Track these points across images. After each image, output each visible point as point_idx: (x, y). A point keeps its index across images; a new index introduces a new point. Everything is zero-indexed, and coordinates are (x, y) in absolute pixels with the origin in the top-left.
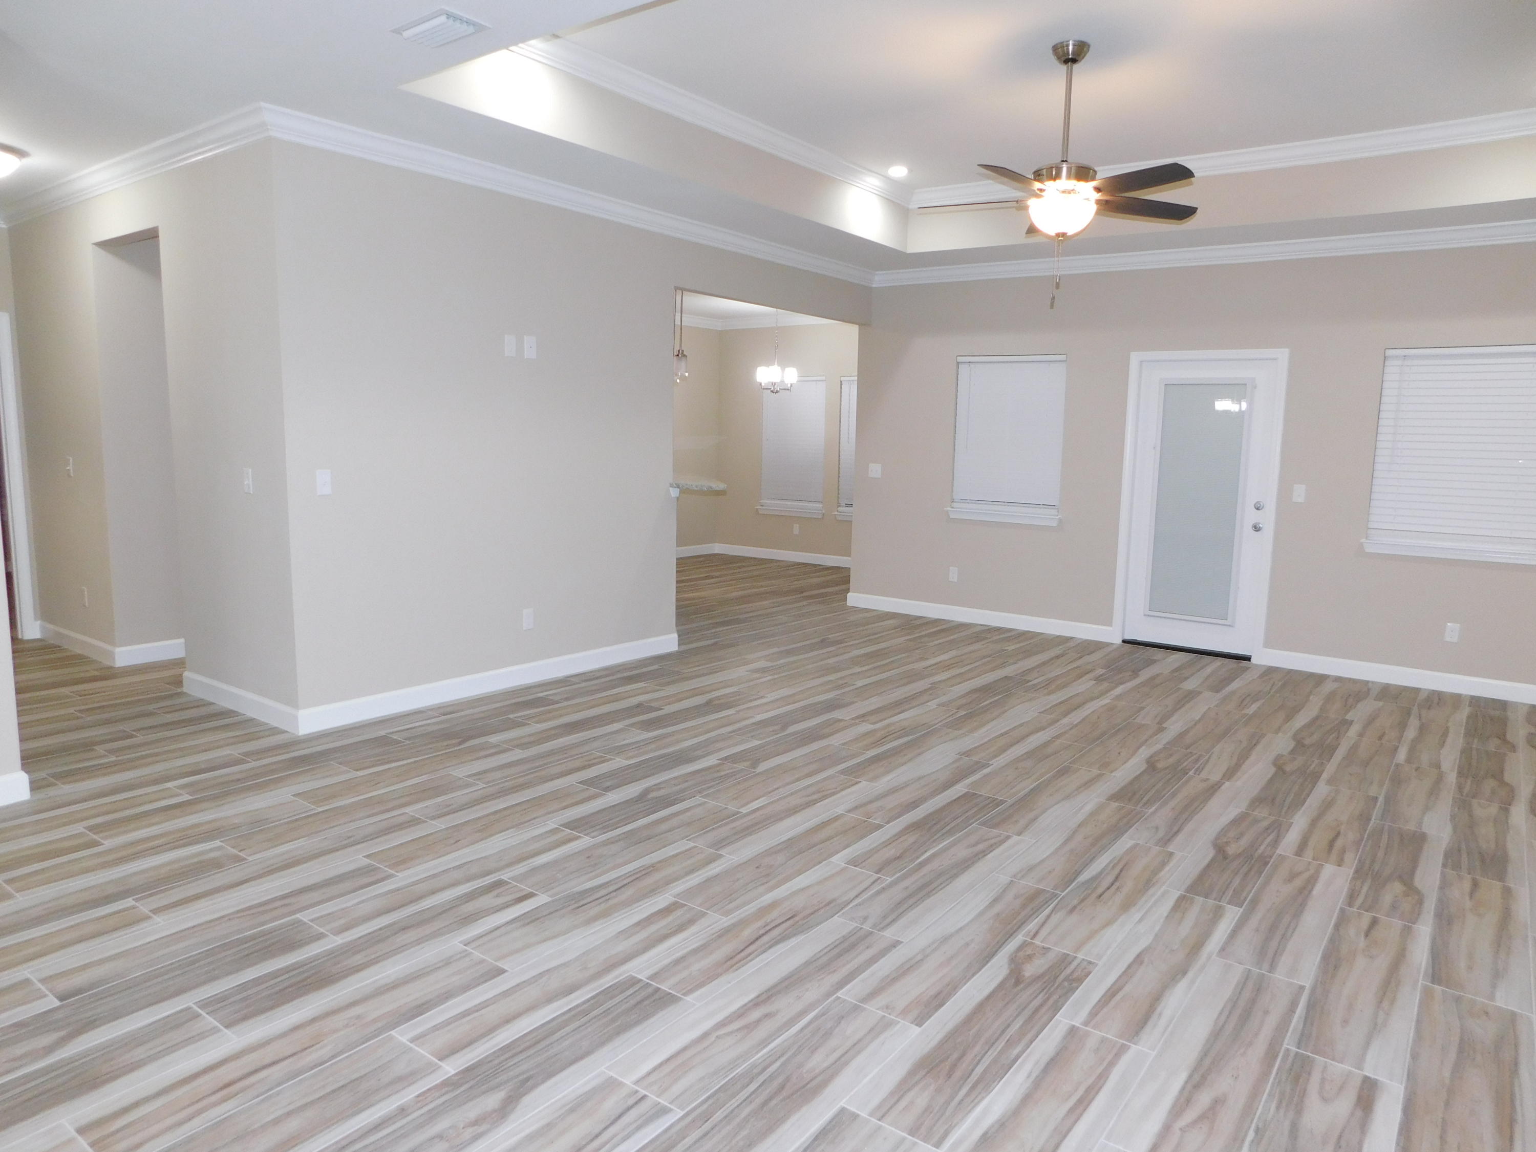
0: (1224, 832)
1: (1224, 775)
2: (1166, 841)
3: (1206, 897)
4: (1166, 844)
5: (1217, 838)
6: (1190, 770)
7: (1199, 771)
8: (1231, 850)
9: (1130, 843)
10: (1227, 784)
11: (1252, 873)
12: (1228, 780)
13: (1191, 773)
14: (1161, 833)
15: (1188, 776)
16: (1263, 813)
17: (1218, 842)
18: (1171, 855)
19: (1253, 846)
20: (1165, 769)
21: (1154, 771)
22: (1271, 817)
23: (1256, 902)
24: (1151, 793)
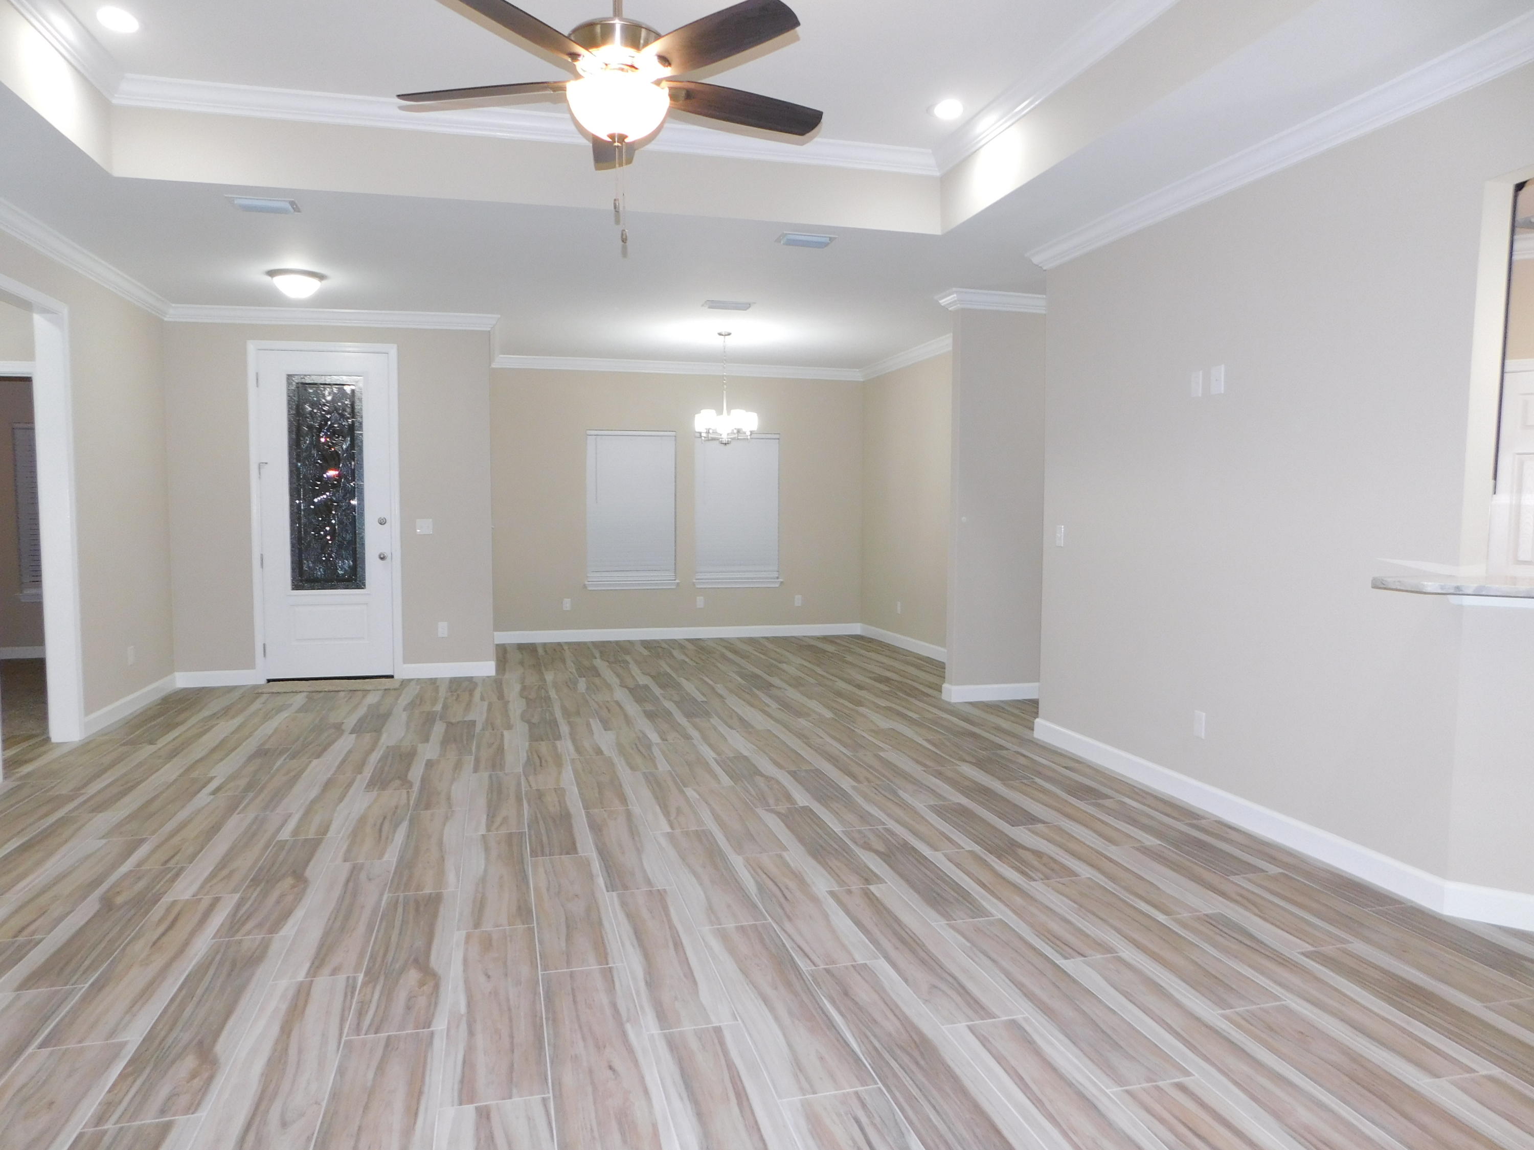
0: (298, 899)
1: (308, 994)
2: (355, 871)
3: (306, 840)
4: (354, 868)
5: (304, 890)
6: (364, 984)
7: (350, 988)
8: (288, 881)
9: (386, 857)
10: (301, 977)
11: (267, 868)
12: (301, 983)
13: (361, 977)
14: (363, 876)
15: (364, 970)
16: (249, 940)
17: (303, 886)
18: (345, 861)
19: (265, 894)
20: (403, 970)
21: (416, 961)
22: (240, 938)
23: (266, 847)
24: (398, 923)
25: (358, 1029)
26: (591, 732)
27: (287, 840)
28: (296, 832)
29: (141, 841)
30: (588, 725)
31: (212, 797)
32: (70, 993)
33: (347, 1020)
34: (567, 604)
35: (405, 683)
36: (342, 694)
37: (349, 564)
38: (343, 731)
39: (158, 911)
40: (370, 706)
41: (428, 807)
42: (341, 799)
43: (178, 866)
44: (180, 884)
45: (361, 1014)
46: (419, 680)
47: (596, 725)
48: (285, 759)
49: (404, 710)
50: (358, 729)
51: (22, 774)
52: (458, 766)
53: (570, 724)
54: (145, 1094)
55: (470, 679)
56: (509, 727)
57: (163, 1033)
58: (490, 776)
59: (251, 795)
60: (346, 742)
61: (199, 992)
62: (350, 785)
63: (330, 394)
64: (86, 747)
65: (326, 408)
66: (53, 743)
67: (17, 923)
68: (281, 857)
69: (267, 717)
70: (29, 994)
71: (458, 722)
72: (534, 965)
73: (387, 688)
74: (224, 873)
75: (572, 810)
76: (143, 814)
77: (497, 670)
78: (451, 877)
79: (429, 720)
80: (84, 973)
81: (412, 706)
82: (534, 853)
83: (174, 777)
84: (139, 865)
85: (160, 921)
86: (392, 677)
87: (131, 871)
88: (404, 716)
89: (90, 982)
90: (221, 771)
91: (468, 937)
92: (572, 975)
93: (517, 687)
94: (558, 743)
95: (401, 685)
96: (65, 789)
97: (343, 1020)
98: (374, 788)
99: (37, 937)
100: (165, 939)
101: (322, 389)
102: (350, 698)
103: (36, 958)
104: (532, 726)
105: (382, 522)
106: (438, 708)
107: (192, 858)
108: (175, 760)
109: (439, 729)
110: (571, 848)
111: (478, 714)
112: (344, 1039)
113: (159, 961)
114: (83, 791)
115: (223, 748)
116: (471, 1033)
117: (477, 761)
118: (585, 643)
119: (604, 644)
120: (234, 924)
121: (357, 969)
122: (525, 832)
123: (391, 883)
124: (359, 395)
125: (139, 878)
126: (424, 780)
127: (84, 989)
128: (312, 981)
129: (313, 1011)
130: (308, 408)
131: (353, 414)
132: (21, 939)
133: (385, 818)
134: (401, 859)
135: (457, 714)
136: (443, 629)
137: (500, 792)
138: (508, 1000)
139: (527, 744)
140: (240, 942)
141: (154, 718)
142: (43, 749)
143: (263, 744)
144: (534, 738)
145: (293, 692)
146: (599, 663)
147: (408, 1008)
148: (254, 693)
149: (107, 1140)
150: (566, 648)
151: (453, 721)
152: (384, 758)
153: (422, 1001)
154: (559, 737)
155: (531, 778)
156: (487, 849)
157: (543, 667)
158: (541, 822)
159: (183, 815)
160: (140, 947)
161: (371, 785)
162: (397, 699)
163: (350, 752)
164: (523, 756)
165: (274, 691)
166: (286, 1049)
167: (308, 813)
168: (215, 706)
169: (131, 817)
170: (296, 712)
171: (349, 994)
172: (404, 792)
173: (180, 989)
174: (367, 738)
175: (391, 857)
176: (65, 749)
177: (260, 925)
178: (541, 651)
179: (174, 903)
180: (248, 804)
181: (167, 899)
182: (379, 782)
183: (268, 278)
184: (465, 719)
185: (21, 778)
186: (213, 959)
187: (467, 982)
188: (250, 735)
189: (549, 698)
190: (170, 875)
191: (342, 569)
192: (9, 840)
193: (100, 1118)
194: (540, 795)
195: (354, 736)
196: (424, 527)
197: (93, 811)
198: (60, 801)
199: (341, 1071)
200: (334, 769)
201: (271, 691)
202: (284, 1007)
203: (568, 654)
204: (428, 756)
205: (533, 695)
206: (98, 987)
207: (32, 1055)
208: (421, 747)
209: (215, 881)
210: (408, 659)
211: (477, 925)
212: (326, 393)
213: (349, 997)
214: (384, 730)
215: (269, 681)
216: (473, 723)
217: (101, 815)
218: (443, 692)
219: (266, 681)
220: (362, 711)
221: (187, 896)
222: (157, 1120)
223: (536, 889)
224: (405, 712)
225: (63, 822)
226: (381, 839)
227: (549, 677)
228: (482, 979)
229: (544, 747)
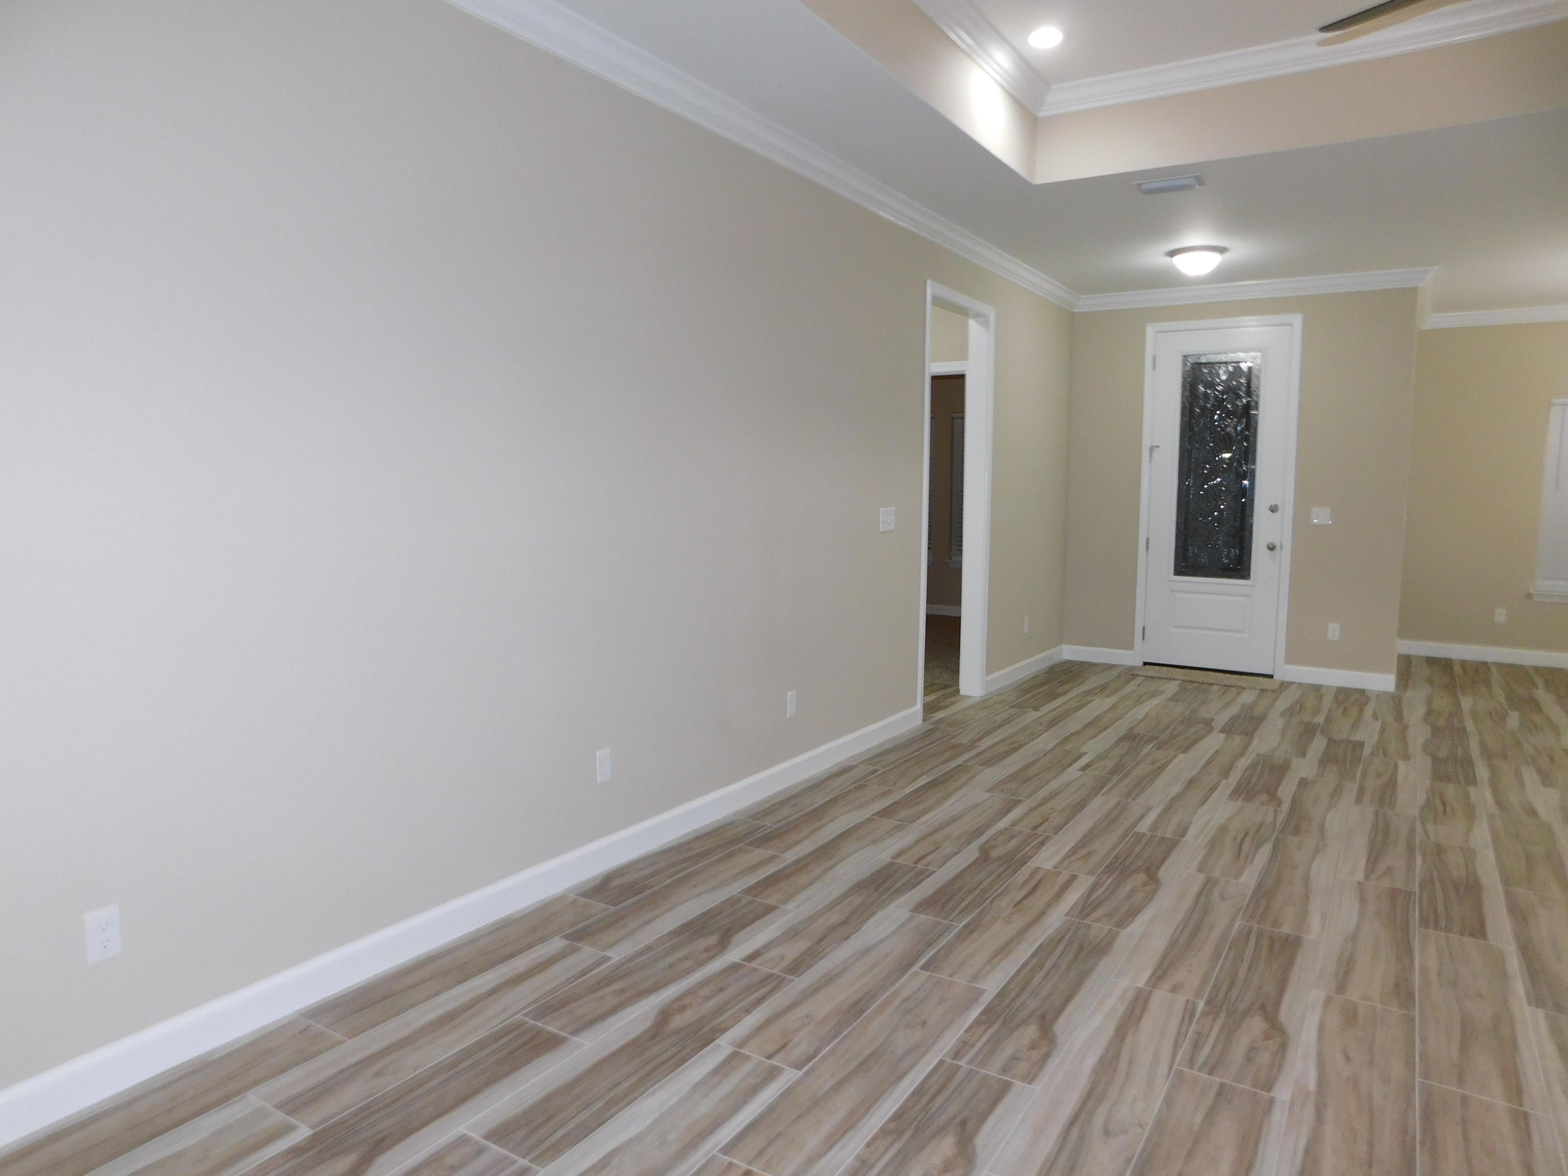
0: (1148, 899)
1: (1146, 1002)
2: (1209, 884)
3: (1163, 838)
4: (1208, 881)
5: (1154, 892)
6: (1204, 1014)
7: (1189, 1011)
8: (1141, 877)
9: (1243, 878)
10: (1141, 983)
11: (1123, 857)
12: (1140, 990)
13: (1201, 1004)
14: (1216, 893)
15: (1205, 997)
16: (1098, 928)
17: (1154, 886)
18: (1200, 870)
19: (1117, 885)
20: (1246, 1014)
21: (1263, 1007)
22: (1089, 923)
23: (1124, 836)
24: (1247, 957)
25: (1191, 1062)
26: (1522, 785)
27: (1145, 834)
28: (1154, 827)
29: (1018, 802)
30: (1518, 774)
31: (1081, 773)
32: (948, 927)
33: (1181, 1047)
34: (1501, 615)
35: (1285, 685)
36: (1215, 688)
37: (1235, 552)
38: (1212, 729)
39: (1023, 874)
40: (1243, 705)
41: (1296, 832)
42: (1203, 803)
43: (1045, 834)
44: (1045, 852)
45: (1196, 1046)
46: (1300, 684)
47: (1530, 776)
48: (1152, 748)
49: (1281, 716)
50: (1228, 729)
51: (936, 719)
52: (1337, 792)
53: (1493, 769)
54: (994, 1045)
55: (1362, 692)
56: (1406, 757)
57: (1013, 994)
58: (1376, 813)
59: (1116, 778)
60: (1214, 742)
61: (1048, 965)
62: (1213, 790)
63: (1225, 372)
64: (984, 704)
65: (1220, 388)
66: (961, 696)
67: (918, 851)
68: (1137, 850)
69: (1139, 701)
70: (921, 918)
71: (1342, 741)
72: (1409, 1064)
73: (1264, 688)
74: (1084, 852)
75: (1484, 880)
76: (1022, 776)
77: (1398, 685)
78: (1315, 922)
79: (1309, 731)
80: (960, 913)
81: (1290, 712)
82: (1424, 922)
83: (1051, 746)
84: (1014, 824)
85: (1025, 883)
86: (1271, 676)
87: (1006, 829)
88: (1280, 722)
89: (964, 923)
90: (1092, 748)
91: (1328, 1001)
92: (1464, 1099)
93: (1422, 710)
94: (1471, 789)
95: (1280, 687)
96: (965, 740)
97: (1176, 1046)
98: (1239, 797)
99: (931, 868)
100: (1025, 903)
101: (1217, 368)
102: (1224, 693)
103: (927, 887)
104: (1435, 760)
105: (1274, 509)
106: (1320, 719)
107: (1057, 830)
108: (1053, 729)
109: (1318, 744)
110: (1478, 930)
111: (1369, 734)
112: (1175, 1067)
113: (1019, 922)
114: (977, 744)
115: (1096, 726)
116: (1319, 1119)
117: (1361, 791)
118: (1522, 667)
119: (1552, 671)
120: (1086, 908)
121: (1198, 993)
122: (1415, 893)
123: (1246, 910)
124: (1257, 372)
125: (1013, 837)
126: (1294, 801)
127: (958, 928)
128: (1151, 991)
129: (1148, 1024)
130: (1201, 388)
131: (1249, 393)
132: (920, 866)
133: (1246, 834)
134: (1259, 886)
135: (1342, 729)
136: (1334, 631)
137: (1386, 833)
138: (1370, 1097)
139: (1428, 782)
140: (1089, 926)
141: (1043, 684)
142: (952, 699)
143: (1132, 728)
144: (1439, 775)
145: (1167, 678)
146: (1541, 694)
147: (1249, 1059)
148: (1130, 674)
149: (959, 1076)
150: (1494, 669)
151: (1337, 738)
152: (1252, 767)
153: (1264, 1058)
154: (1472, 780)
155: (1430, 827)
156: (1363, 900)
157: (1459, 690)
158: (1438, 886)
159: (1055, 785)
160: (1004, 903)
161: (1236, 793)
162: (1275, 701)
163: (1217, 752)
164: (1422, 798)
165: (1149, 674)
166: (1117, 1055)
167: (1167, 810)
168: (1092, 682)
169: (1012, 777)
170: (1167, 700)
171: (1187, 1020)
172: (1271, 809)
173: (1033, 956)
174: (1237, 740)
175: (1250, 878)
176: (967, 703)
177: (1109, 915)
178: (1457, 669)
179: (1037, 870)
180: (1112, 787)
181: (1032, 864)
182: (1243, 792)
183: (1168, 259)
184: (1351, 738)
185: (935, 722)
186: (1063, 937)
187: (1320, 1054)
188: (1123, 716)
189: (1464, 730)
190: (1036, 842)
191: (1227, 558)
192: (920, 776)
193: (957, 1054)
194: (1440, 851)
195: (1223, 736)
196: (1321, 516)
197: (983, 764)
198: (959, 749)
199: (1169, 1101)
200: (1199, 768)
201: (1146, 674)
202: (1121, 1009)
203: (1495, 677)
204: (1303, 775)
205: (1442, 722)
206: (970, 929)
207: (916, 973)
208: (1296, 762)
209: (1073, 858)
210: (1290, 658)
211: (1341, 988)
212: (1221, 372)
213: (1186, 1023)
214: (1255, 734)
215: (1145, 664)
216: (1361, 745)
217: (989, 769)
218: (1327, 702)
219: (1143, 664)
220: (1234, 710)
221: (1048, 865)
222: (999, 1076)
223: (1424, 970)
224: (1281, 719)
225: (960, 769)
226: (1241, 858)
227: (1467, 703)
228: (1340, 1059)
229: (1451, 791)
